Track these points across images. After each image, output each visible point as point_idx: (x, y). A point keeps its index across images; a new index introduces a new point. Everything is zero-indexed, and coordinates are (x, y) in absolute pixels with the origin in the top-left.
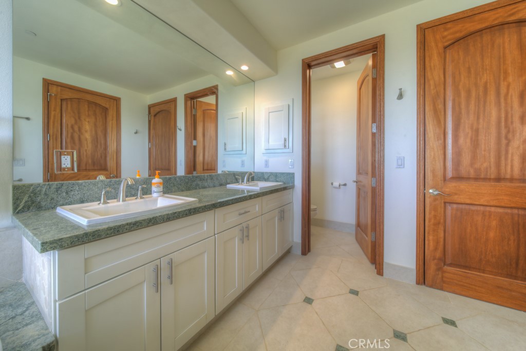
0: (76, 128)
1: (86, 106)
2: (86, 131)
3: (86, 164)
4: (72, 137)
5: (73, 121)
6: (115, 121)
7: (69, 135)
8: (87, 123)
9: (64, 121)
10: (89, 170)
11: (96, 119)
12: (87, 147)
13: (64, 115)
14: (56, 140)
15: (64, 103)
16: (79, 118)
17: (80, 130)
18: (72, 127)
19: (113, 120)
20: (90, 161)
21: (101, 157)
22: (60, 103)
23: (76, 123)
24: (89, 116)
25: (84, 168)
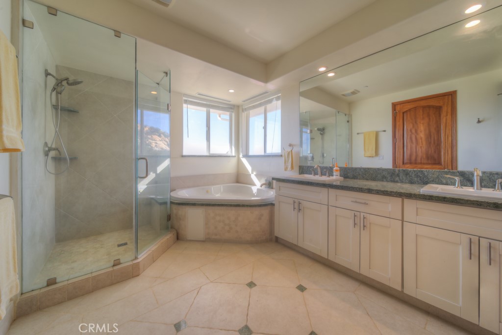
0: (413, 131)
1: (421, 111)
2: (421, 132)
3: (421, 159)
4: (411, 138)
5: (411, 126)
6: (449, 116)
7: (409, 137)
8: (422, 125)
9: (405, 127)
10: (424, 164)
11: (430, 119)
12: (422, 144)
13: (405, 123)
14: (400, 141)
15: (405, 115)
16: (416, 122)
17: (416, 131)
18: (411, 131)
19: (447, 115)
20: (424, 156)
21: (435, 152)
22: (402, 115)
23: (413, 127)
24: (423, 118)
25: (420, 162)
